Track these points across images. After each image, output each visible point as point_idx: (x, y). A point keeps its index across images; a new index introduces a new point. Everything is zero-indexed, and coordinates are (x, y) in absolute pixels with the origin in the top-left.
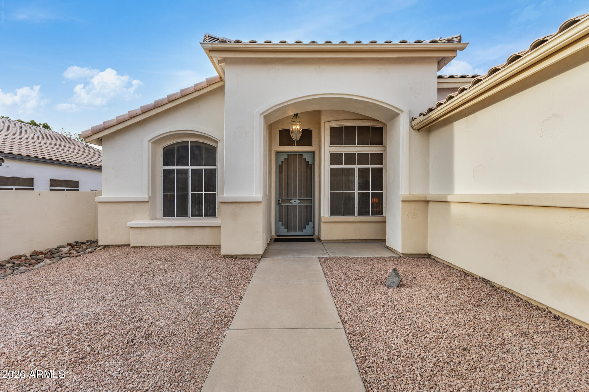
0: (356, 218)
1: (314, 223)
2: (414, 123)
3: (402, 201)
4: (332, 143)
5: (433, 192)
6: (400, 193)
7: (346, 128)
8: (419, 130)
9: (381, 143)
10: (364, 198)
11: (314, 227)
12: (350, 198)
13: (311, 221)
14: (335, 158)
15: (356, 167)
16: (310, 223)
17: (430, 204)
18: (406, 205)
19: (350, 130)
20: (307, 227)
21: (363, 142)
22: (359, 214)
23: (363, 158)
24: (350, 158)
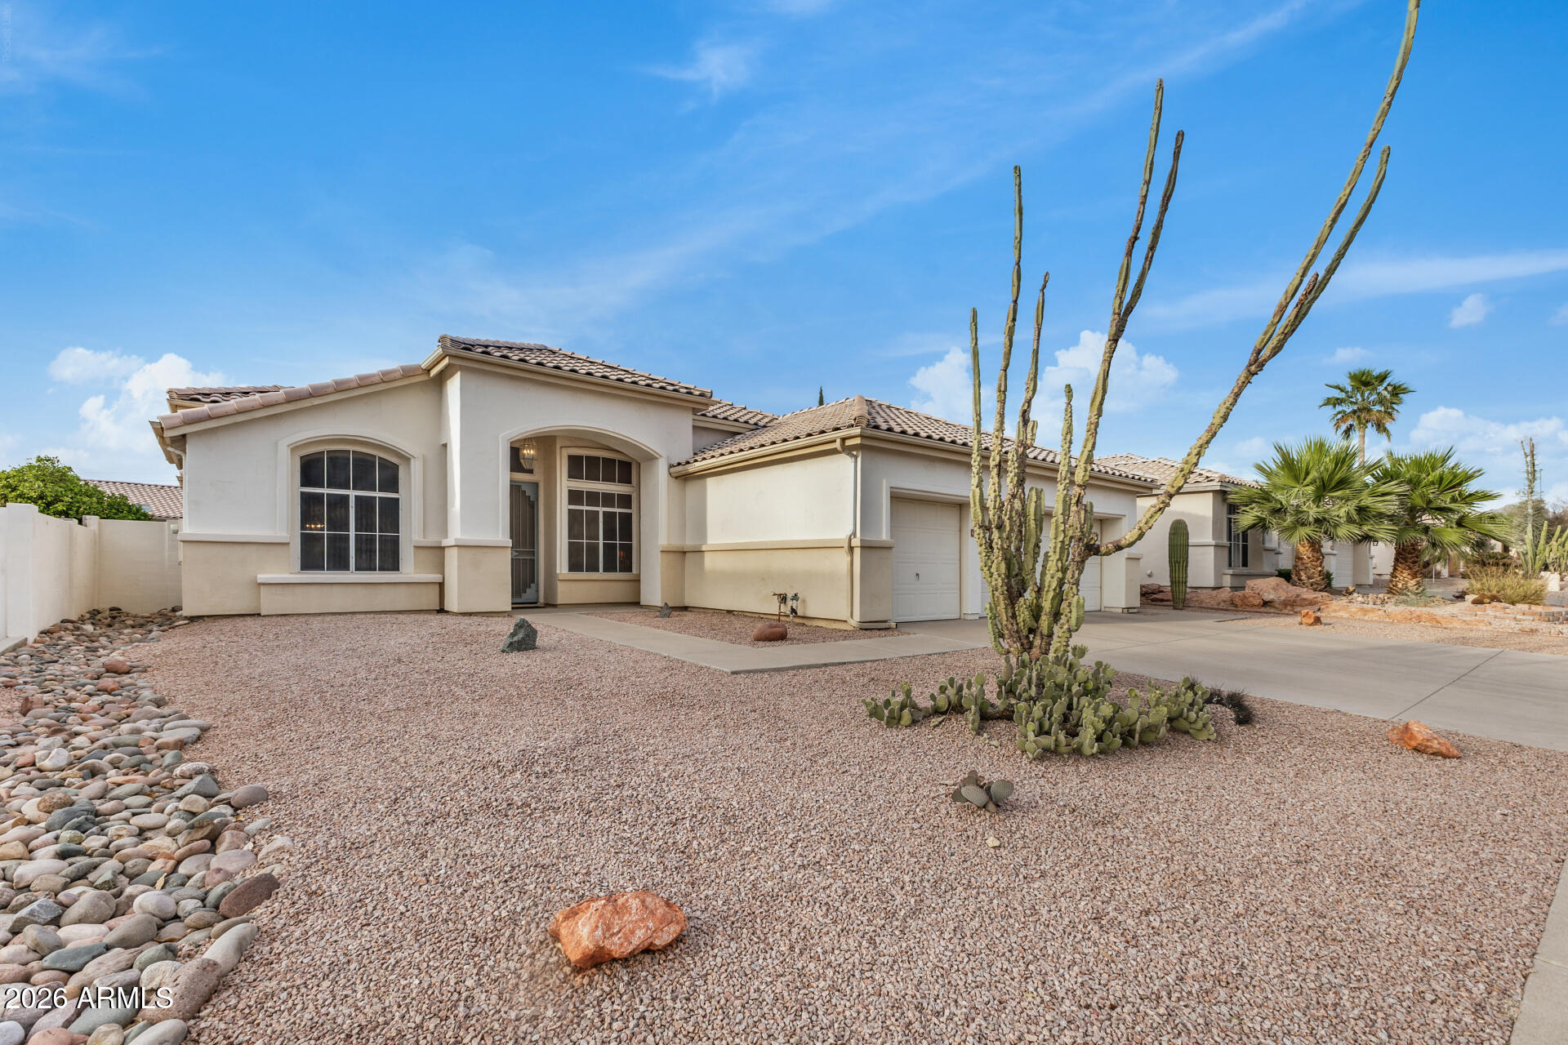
0: (600, 574)
1: (538, 585)
2: (672, 470)
3: (662, 551)
4: (570, 476)
5: (689, 543)
6: (660, 543)
7: (588, 458)
8: (676, 478)
9: (629, 482)
10: (610, 549)
11: (537, 591)
12: (593, 549)
13: (533, 582)
14: (575, 497)
15: (601, 510)
16: (532, 585)
17: (687, 554)
18: (665, 555)
19: (593, 461)
20: (528, 590)
21: (609, 478)
22: (605, 570)
23: (608, 499)
24: (593, 497)
